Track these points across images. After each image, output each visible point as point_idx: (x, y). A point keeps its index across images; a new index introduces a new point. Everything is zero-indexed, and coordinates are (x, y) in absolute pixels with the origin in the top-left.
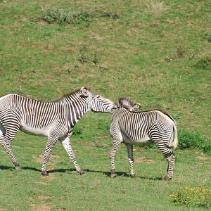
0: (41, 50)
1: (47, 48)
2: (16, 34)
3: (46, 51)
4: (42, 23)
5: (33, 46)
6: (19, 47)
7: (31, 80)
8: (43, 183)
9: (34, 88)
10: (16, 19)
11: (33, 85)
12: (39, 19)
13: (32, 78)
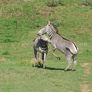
0: (83, 18)
1: (86, 16)
2: (72, 11)
3: (85, 18)
4: (84, 6)
5: (80, 16)
6: (74, 17)
7: (79, 31)
8: (85, 76)
9: (80, 34)
10: (72, 4)
11: (80, 33)
12: (82, 4)
13: (79, 30)
